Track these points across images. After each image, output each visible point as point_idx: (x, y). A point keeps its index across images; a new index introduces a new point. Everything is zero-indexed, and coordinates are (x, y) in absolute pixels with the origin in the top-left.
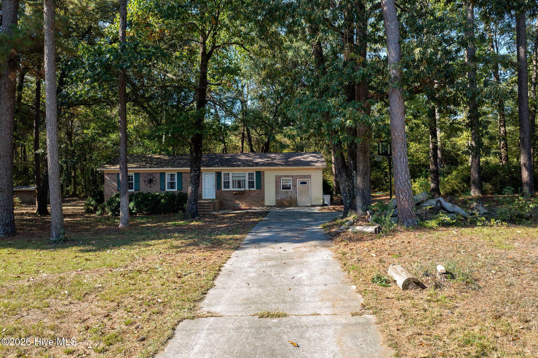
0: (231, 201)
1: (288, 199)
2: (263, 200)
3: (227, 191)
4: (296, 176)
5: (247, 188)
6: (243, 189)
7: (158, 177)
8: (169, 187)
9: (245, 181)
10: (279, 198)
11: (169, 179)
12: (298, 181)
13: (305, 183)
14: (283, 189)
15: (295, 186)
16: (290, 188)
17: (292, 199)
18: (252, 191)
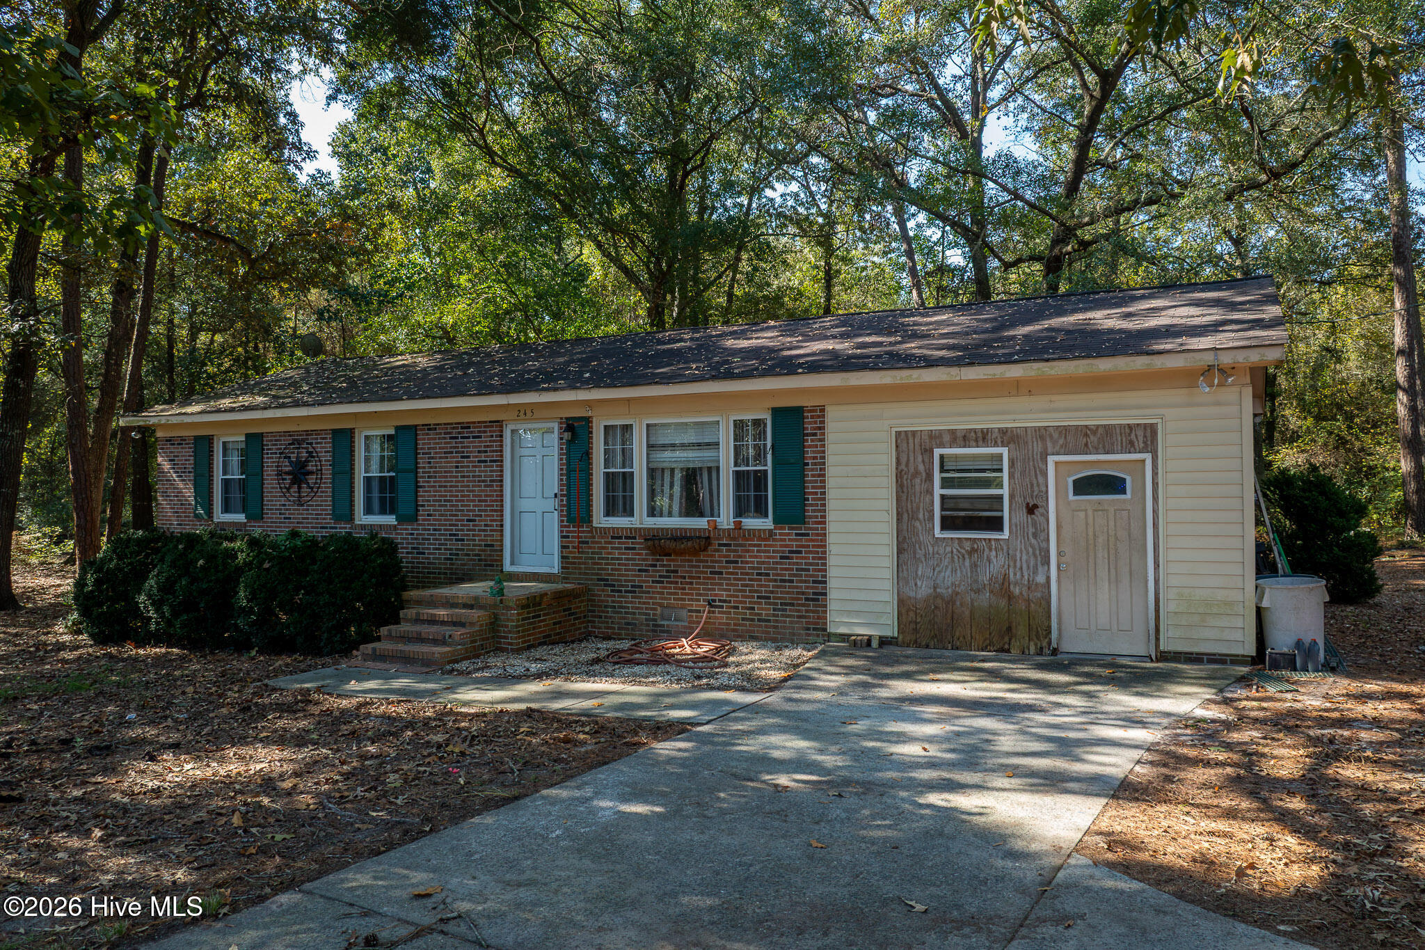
0: (635, 589)
1: (985, 599)
2: (818, 596)
3: (616, 534)
4: (1042, 434)
5: (726, 518)
6: (701, 523)
7: (324, 450)
9: (713, 471)
10: (923, 590)
12: (1060, 470)
13: (1112, 485)
14: (947, 524)
15: (1031, 510)
16: (995, 524)
17: (1010, 597)
18: (753, 534)
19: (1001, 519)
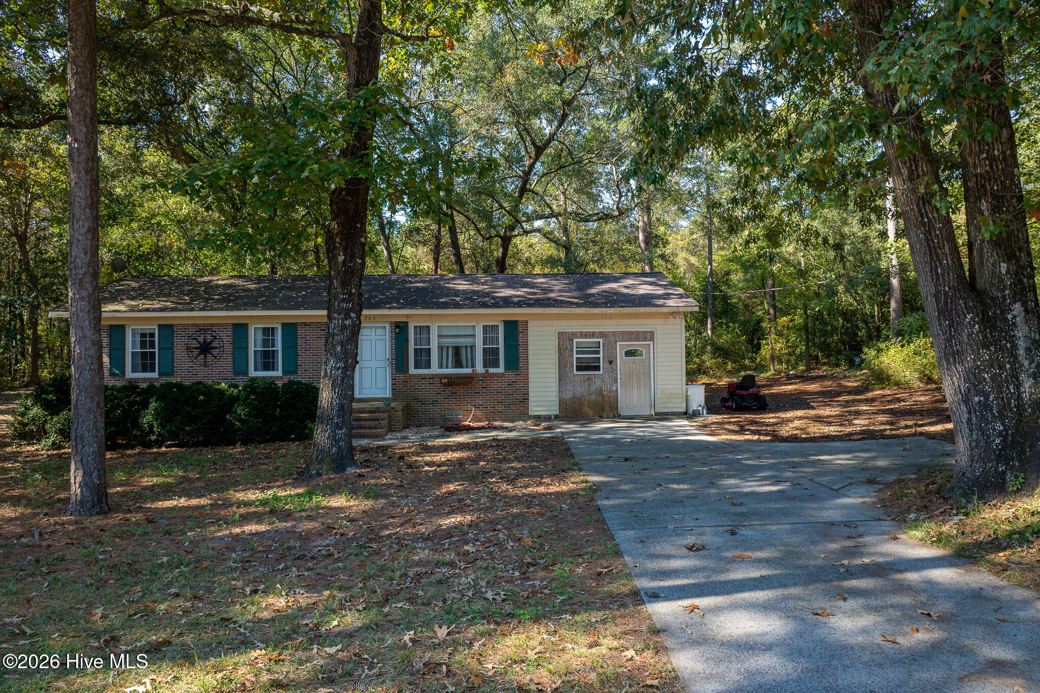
0: (434, 402)
1: (593, 397)
2: (525, 400)
3: (424, 377)
4: (614, 334)
5: (480, 368)
6: (468, 371)
7: (226, 337)
8: (260, 366)
9: (473, 347)
10: (569, 395)
11: (259, 343)
12: (620, 348)
13: (638, 353)
14: (579, 368)
15: (611, 362)
16: (597, 368)
17: (603, 396)
18: (494, 375)
19: (599, 366)
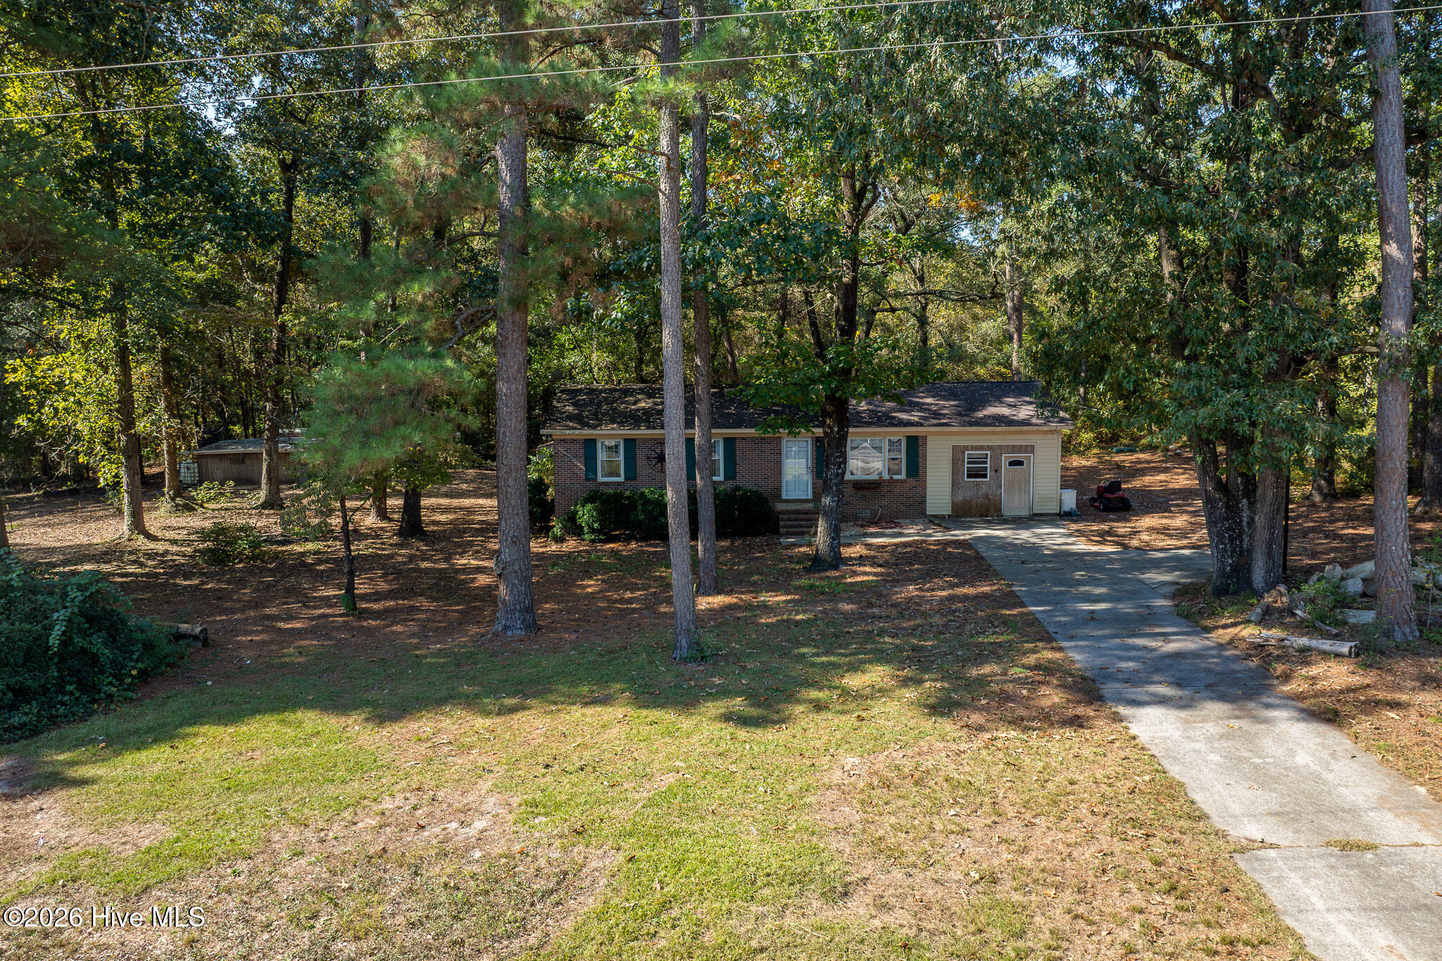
0: (848, 503)
1: (980, 500)
2: (923, 502)
4: (1000, 447)
5: (885, 475)
6: (876, 477)
10: (960, 498)
12: (1005, 458)
13: (1020, 463)
14: (969, 476)
15: (996, 471)
16: (985, 476)
17: (989, 499)
18: (898, 481)
19: (986, 474)
